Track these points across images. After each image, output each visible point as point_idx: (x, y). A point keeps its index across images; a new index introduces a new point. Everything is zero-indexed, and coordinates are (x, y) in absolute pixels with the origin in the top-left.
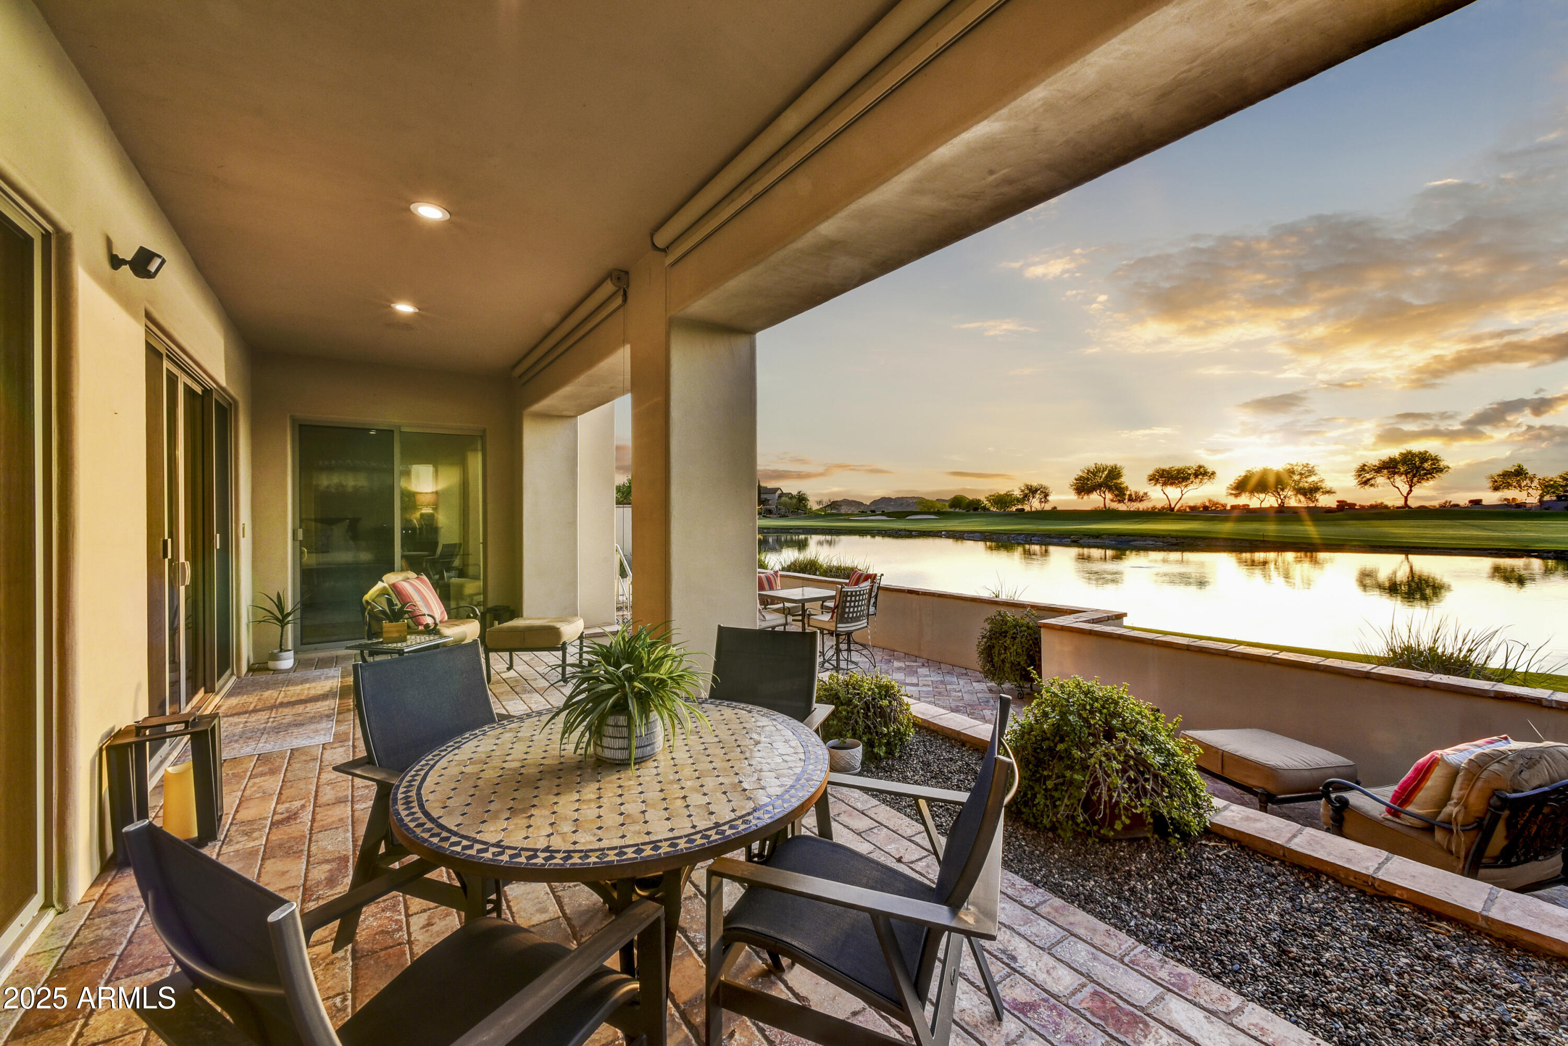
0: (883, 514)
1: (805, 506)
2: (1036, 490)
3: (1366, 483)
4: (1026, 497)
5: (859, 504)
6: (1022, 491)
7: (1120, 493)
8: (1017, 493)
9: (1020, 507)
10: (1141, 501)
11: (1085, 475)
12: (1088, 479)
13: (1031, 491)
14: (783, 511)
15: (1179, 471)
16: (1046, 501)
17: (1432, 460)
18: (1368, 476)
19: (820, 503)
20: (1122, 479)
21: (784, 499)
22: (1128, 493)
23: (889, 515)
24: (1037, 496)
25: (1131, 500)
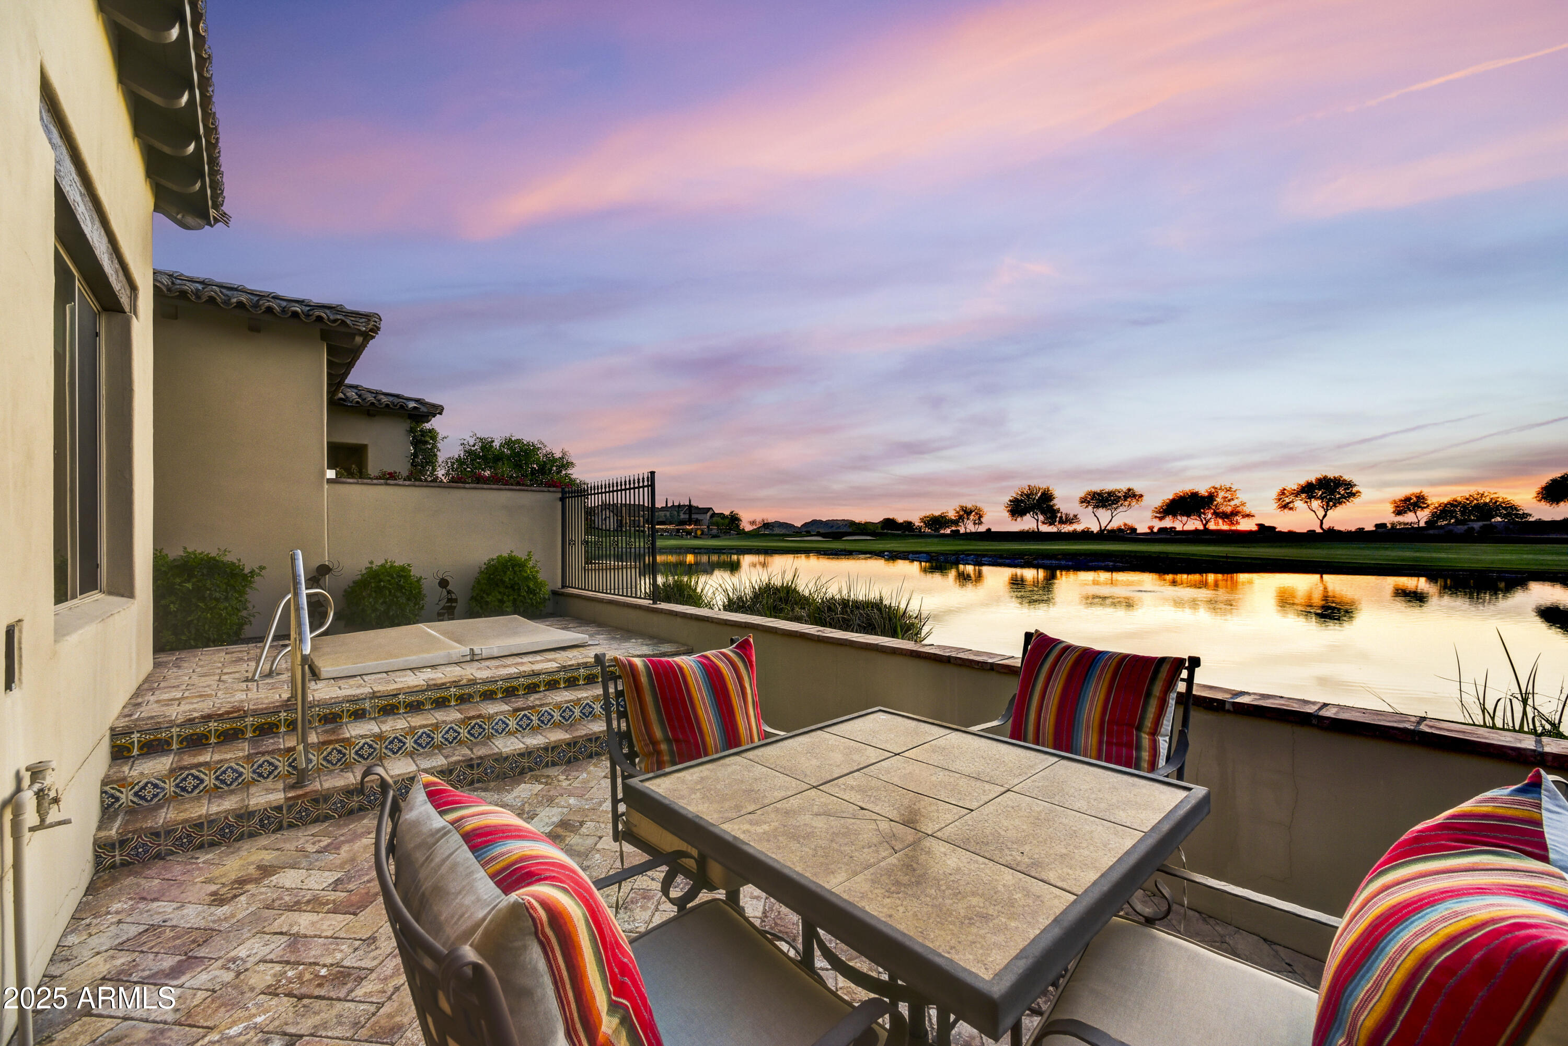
0: (818, 534)
1: (738, 526)
2: (971, 512)
3: (1285, 506)
4: (961, 518)
5: (792, 526)
6: (958, 512)
7: (1051, 514)
8: (952, 515)
9: (953, 528)
10: (1071, 523)
11: (1019, 497)
12: (1022, 501)
13: (966, 512)
14: (715, 532)
15: (1110, 494)
16: (980, 523)
17: (1346, 485)
18: (1287, 500)
19: (753, 523)
20: (1055, 502)
21: (715, 519)
22: (1059, 515)
23: (823, 535)
24: (972, 517)
25: (1062, 522)
